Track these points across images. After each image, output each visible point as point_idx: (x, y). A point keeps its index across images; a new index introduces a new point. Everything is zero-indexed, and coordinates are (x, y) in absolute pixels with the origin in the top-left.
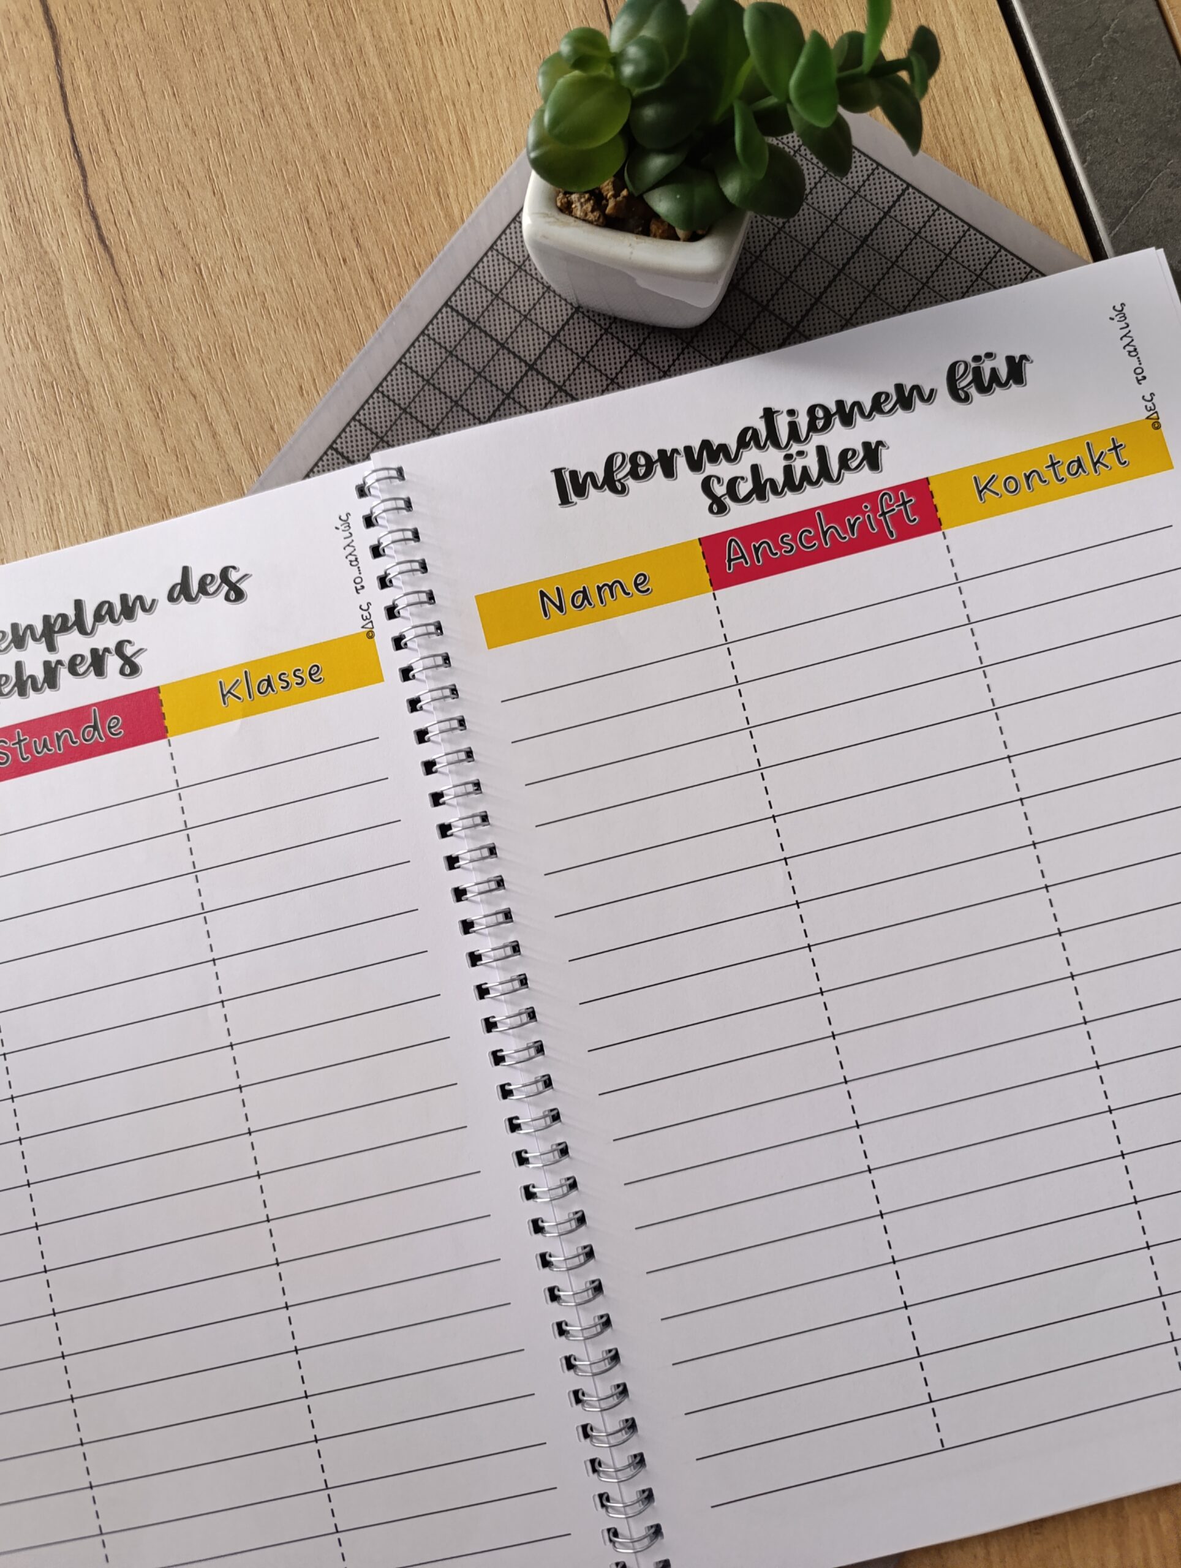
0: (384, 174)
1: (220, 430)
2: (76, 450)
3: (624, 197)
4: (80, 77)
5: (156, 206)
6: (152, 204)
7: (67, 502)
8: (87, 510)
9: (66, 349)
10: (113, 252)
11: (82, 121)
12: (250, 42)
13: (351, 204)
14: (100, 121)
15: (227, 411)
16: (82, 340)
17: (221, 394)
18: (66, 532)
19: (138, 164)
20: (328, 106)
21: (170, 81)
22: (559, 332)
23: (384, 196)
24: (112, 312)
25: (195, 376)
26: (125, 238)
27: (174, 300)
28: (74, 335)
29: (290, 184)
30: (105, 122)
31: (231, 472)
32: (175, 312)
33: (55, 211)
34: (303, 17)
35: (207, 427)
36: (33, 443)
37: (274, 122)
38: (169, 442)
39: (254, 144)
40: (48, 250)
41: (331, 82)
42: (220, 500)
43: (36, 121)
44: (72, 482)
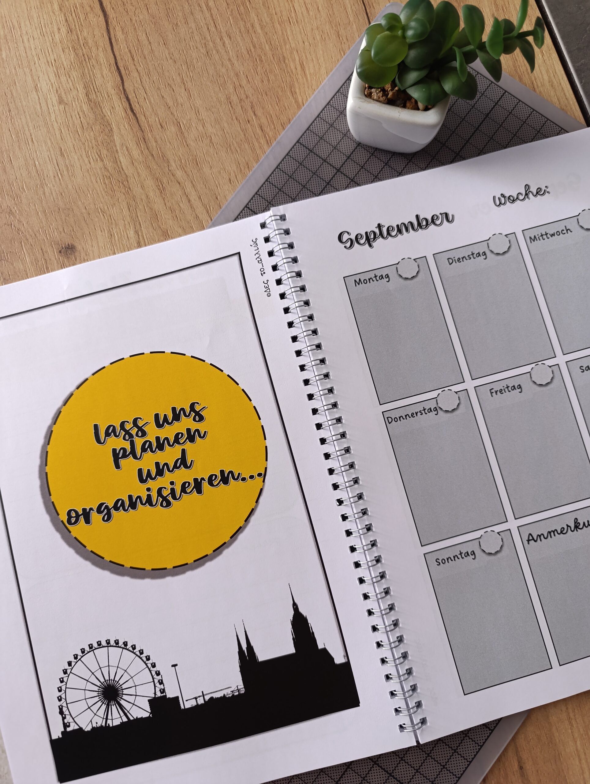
0: (266, 82)
1: (192, 199)
2: (122, 207)
3: (396, 90)
4: (118, 35)
5: (158, 96)
6: (156, 94)
7: (119, 232)
8: (129, 236)
9: (116, 161)
10: (138, 116)
11: (120, 55)
12: (200, 21)
13: (251, 96)
14: (129, 55)
15: (195, 190)
16: (124, 157)
17: (192, 182)
18: (118, 245)
19: (148, 76)
20: (238, 51)
21: (162, 38)
22: (351, 154)
23: (266, 93)
24: (138, 144)
25: (179, 174)
26: (143, 109)
27: (168, 139)
28: (120, 154)
29: (222, 86)
30: (131, 56)
31: (198, 218)
32: (168, 144)
33: (109, 96)
34: (225, 10)
35: (186, 197)
36: (101, 205)
37: (213, 58)
38: (168, 204)
39: (204, 68)
40: (106, 114)
41: (239, 40)
42: (193, 232)
43: (98, 55)
44: (121, 223)
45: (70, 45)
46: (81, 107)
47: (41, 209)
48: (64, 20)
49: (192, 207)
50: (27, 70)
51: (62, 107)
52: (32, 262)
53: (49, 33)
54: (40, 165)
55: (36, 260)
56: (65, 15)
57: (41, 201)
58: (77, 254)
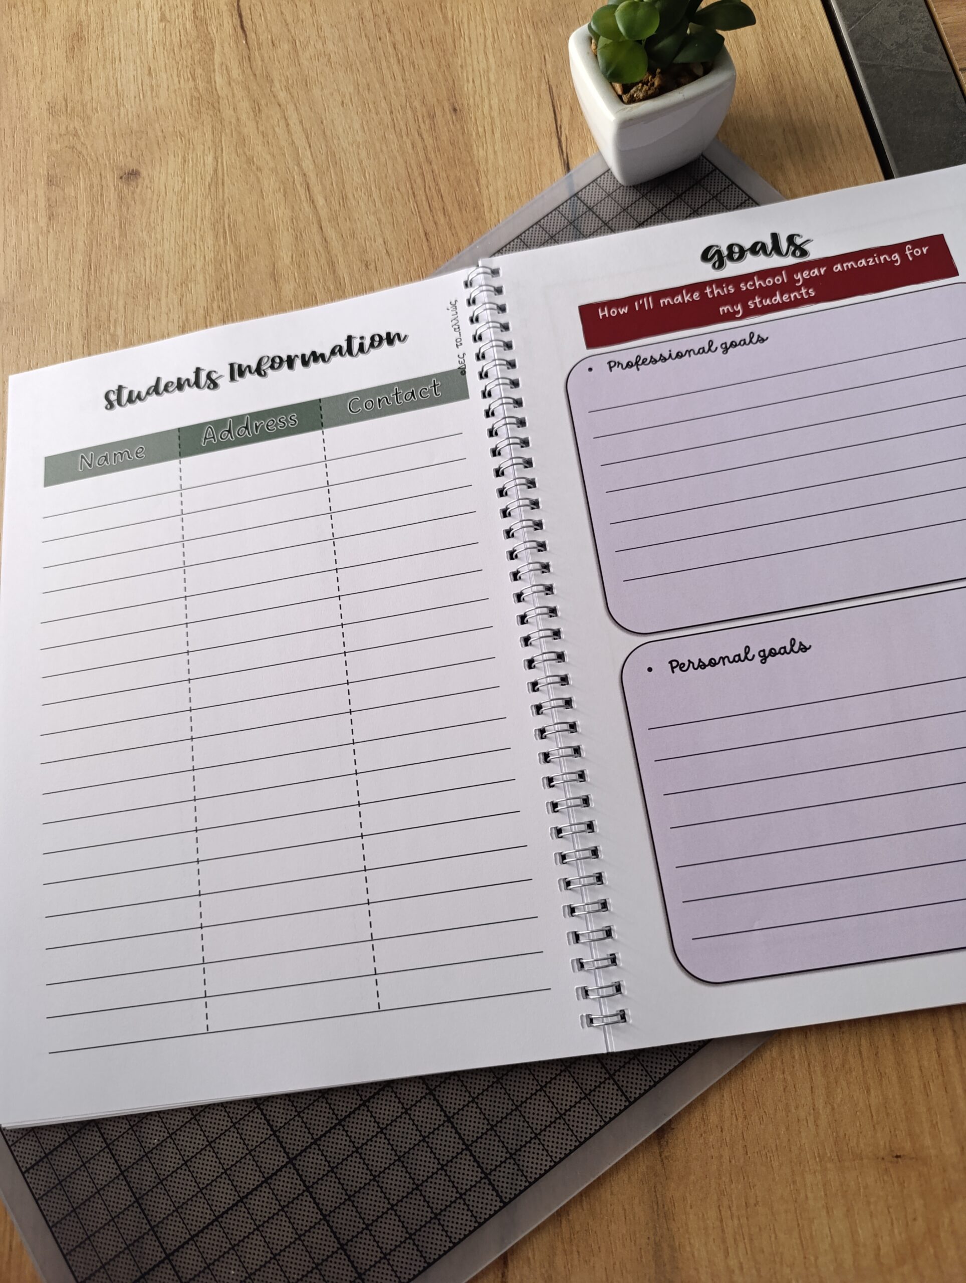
1: (291, 123)
2: (205, 131)
5: (277, 11)
6: (274, 10)
9: (210, 81)
10: (248, 33)
13: (389, 11)
15: (297, 113)
16: (221, 76)
17: (295, 105)
24: (241, 64)
25: (282, 95)
26: (256, 26)
27: (278, 58)
28: (217, 73)
32: (277, 63)
33: (219, 12)
35: (284, 121)
36: (182, 128)
38: (261, 128)
40: (211, 32)
44: (200, 148)
46: (184, 24)
47: (111, 131)
49: (289, 132)
51: (162, 25)
52: (86, 188)
54: (122, 85)
55: (92, 186)
57: (113, 122)
58: (140, 181)
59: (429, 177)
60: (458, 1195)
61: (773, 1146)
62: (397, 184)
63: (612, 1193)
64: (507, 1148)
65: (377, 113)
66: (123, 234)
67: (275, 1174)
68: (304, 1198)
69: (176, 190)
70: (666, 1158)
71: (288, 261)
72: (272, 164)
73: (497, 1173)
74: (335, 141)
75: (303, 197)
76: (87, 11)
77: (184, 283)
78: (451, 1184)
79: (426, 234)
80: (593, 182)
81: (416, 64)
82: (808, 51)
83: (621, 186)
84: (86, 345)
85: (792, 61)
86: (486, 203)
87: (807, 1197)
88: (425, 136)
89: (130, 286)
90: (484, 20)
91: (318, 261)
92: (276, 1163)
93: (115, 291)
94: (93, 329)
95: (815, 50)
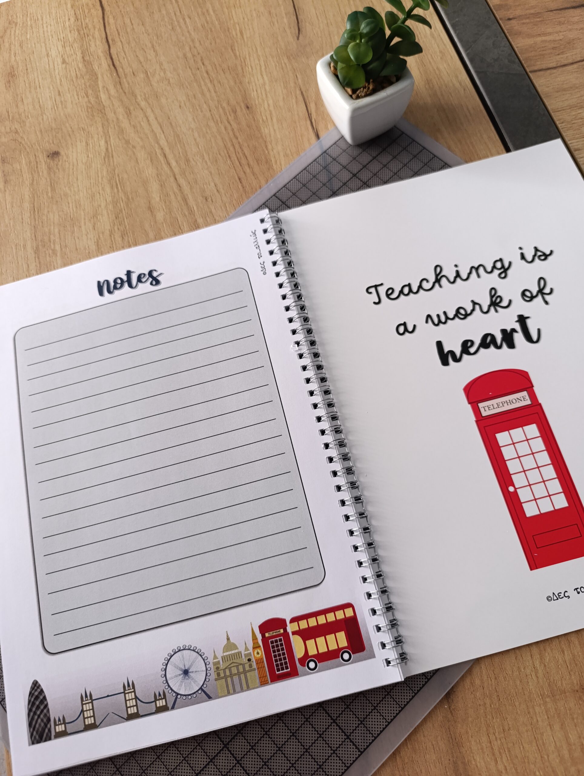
0: (213, 44)
1: (150, 119)
2: (98, 126)
4: (110, 20)
5: (134, 56)
6: (132, 55)
8: (101, 145)
9: (97, 97)
10: (117, 68)
11: (110, 32)
12: (170, 9)
13: (201, 53)
14: (116, 32)
15: (154, 114)
16: (104, 94)
17: (152, 109)
18: (92, 151)
19: (128, 44)
20: (195, 26)
21: (141, 21)
23: (213, 50)
24: (115, 86)
25: (143, 104)
26: (122, 65)
27: (137, 82)
28: (101, 93)
29: (181, 48)
30: (118, 33)
32: (137, 85)
33: (98, 58)
35: (146, 119)
36: (83, 125)
37: (176, 31)
38: (132, 123)
39: (169, 38)
40: (95, 69)
41: (197, 20)
43: (94, 33)
44: (96, 136)
45: (75, 28)
46: (78, 65)
47: (39, 129)
48: (73, 13)
49: (150, 124)
50: (43, 45)
51: (64, 66)
52: (26, 164)
53: (62, 21)
54: (42, 102)
55: (30, 162)
56: (75, 11)
57: (40, 124)
58: (60, 157)
59: (237, 146)
60: (332, 752)
61: (514, 693)
62: (219, 152)
63: (424, 736)
64: (358, 718)
65: (202, 111)
66: (53, 189)
67: (217, 756)
68: (237, 768)
69: (84, 161)
70: (453, 709)
71: (158, 199)
72: (141, 143)
73: (354, 734)
74: (179, 129)
75: (163, 162)
76: (16, 59)
77: (95, 216)
78: (327, 745)
79: (240, 179)
80: (334, 144)
81: (221, 82)
82: (445, 65)
83: (351, 145)
84: (37, 257)
85: (437, 72)
86: (273, 160)
87: (537, 721)
88: (232, 123)
89: (61, 220)
90: (258, 56)
91: (177, 199)
92: (216, 748)
93: (52, 224)
94: (40, 247)
95: (449, 65)
